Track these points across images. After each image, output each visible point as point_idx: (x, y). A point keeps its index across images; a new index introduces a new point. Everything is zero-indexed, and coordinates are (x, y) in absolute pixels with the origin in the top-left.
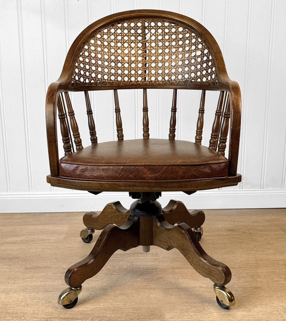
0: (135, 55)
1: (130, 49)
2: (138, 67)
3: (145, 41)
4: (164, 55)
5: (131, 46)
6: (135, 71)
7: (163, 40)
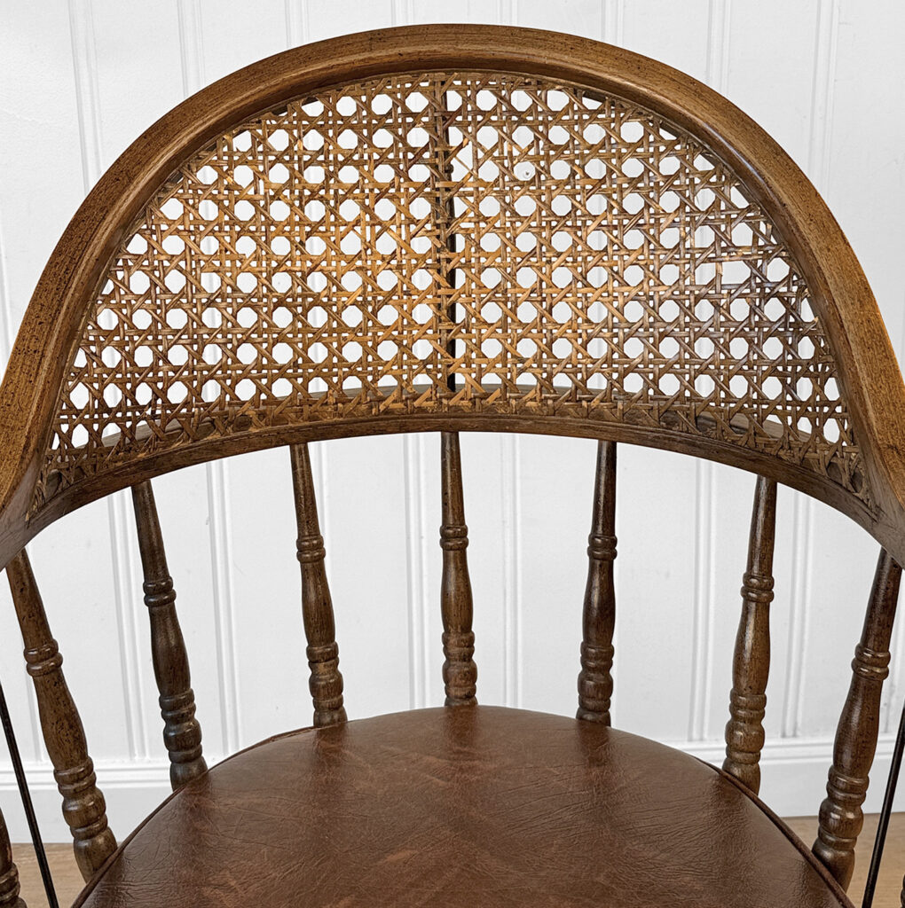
0: (394, 262)
1: (368, 228)
2: (412, 324)
3: (448, 190)
4: (549, 262)
5: (373, 217)
6: (400, 345)
7: (539, 185)
